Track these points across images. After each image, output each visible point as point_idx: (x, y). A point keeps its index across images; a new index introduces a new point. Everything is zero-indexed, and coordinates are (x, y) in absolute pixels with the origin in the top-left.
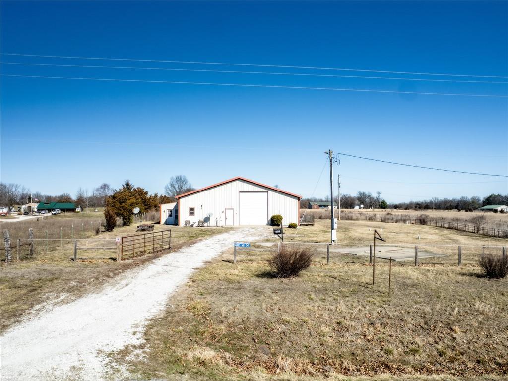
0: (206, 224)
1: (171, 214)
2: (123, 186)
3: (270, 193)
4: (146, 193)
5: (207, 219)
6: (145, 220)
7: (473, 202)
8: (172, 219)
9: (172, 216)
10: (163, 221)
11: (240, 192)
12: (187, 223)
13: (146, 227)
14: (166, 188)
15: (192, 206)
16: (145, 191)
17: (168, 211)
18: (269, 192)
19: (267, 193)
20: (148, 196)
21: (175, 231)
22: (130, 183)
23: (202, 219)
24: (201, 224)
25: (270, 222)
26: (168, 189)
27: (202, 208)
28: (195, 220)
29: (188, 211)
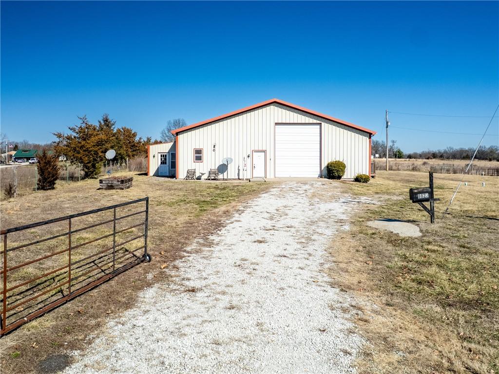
0: (220, 176)
1: (165, 159)
2: (100, 122)
3: (325, 125)
4: (135, 135)
5: (223, 168)
6: (127, 170)
7: (491, 152)
8: (167, 167)
9: (166, 163)
10: (152, 171)
11: (277, 124)
12: (191, 174)
13: (115, 182)
14: (162, 133)
15: (198, 147)
16: (133, 132)
17: (160, 155)
18: (323, 124)
19: (319, 126)
20: (137, 139)
21: (170, 190)
22: (110, 118)
23: (215, 167)
24: (213, 175)
25: (325, 172)
26: (164, 135)
27: (214, 150)
28: (203, 168)
29: (191, 155)
